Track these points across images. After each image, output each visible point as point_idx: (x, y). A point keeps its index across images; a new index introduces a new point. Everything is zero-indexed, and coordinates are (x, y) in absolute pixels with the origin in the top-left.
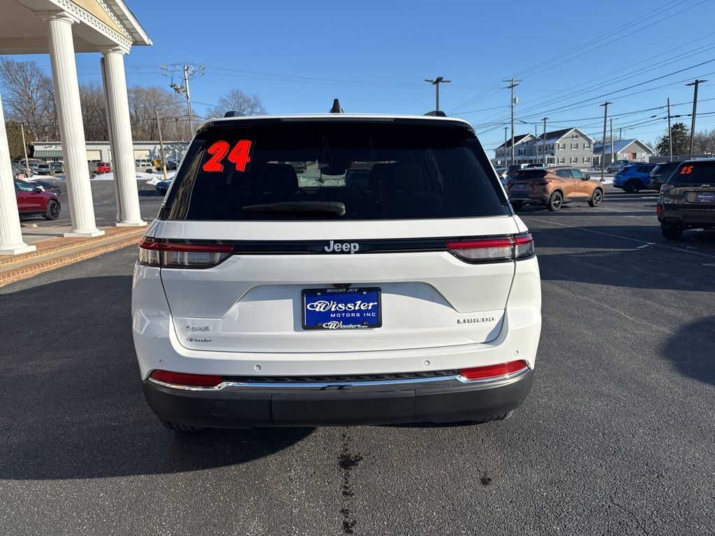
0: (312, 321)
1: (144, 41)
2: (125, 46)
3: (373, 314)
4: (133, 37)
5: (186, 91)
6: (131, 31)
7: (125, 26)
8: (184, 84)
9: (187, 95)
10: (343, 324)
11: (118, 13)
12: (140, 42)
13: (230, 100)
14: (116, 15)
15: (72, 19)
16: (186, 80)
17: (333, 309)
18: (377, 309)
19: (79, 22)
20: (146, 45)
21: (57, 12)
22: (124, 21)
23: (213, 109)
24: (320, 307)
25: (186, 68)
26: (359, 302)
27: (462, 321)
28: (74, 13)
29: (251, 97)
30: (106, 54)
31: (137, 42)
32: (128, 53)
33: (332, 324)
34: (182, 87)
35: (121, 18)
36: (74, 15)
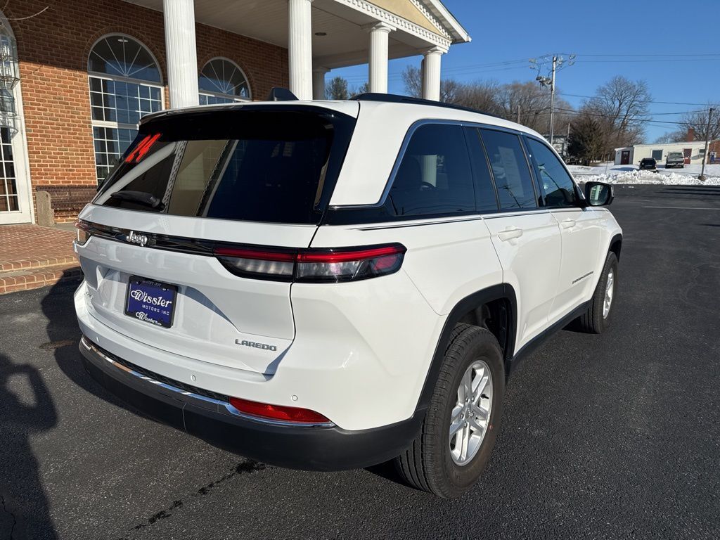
0: (132, 308)
1: (462, 39)
2: (443, 45)
3: (167, 313)
4: (452, 36)
5: (551, 83)
6: (450, 31)
7: (444, 27)
8: (550, 76)
9: (552, 86)
10: (148, 317)
11: (437, 15)
12: (459, 40)
13: (610, 89)
14: (435, 17)
15: (389, 28)
16: (553, 71)
17: (144, 301)
18: (171, 308)
19: (395, 29)
20: (465, 42)
21: (375, 24)
22: (443, 22)
23: (589, 100)
24: (138, 295)
25: (555, 59)
26: (161, 298)
27: (240, 342)
28: (391, 23)
29: (636, 83)
30: (425, 55)
31: (456, 40)
32: (446, 52)
33: (141, 314)
34: (547, 79)
35: (440, 20)
36: (390, 23)
